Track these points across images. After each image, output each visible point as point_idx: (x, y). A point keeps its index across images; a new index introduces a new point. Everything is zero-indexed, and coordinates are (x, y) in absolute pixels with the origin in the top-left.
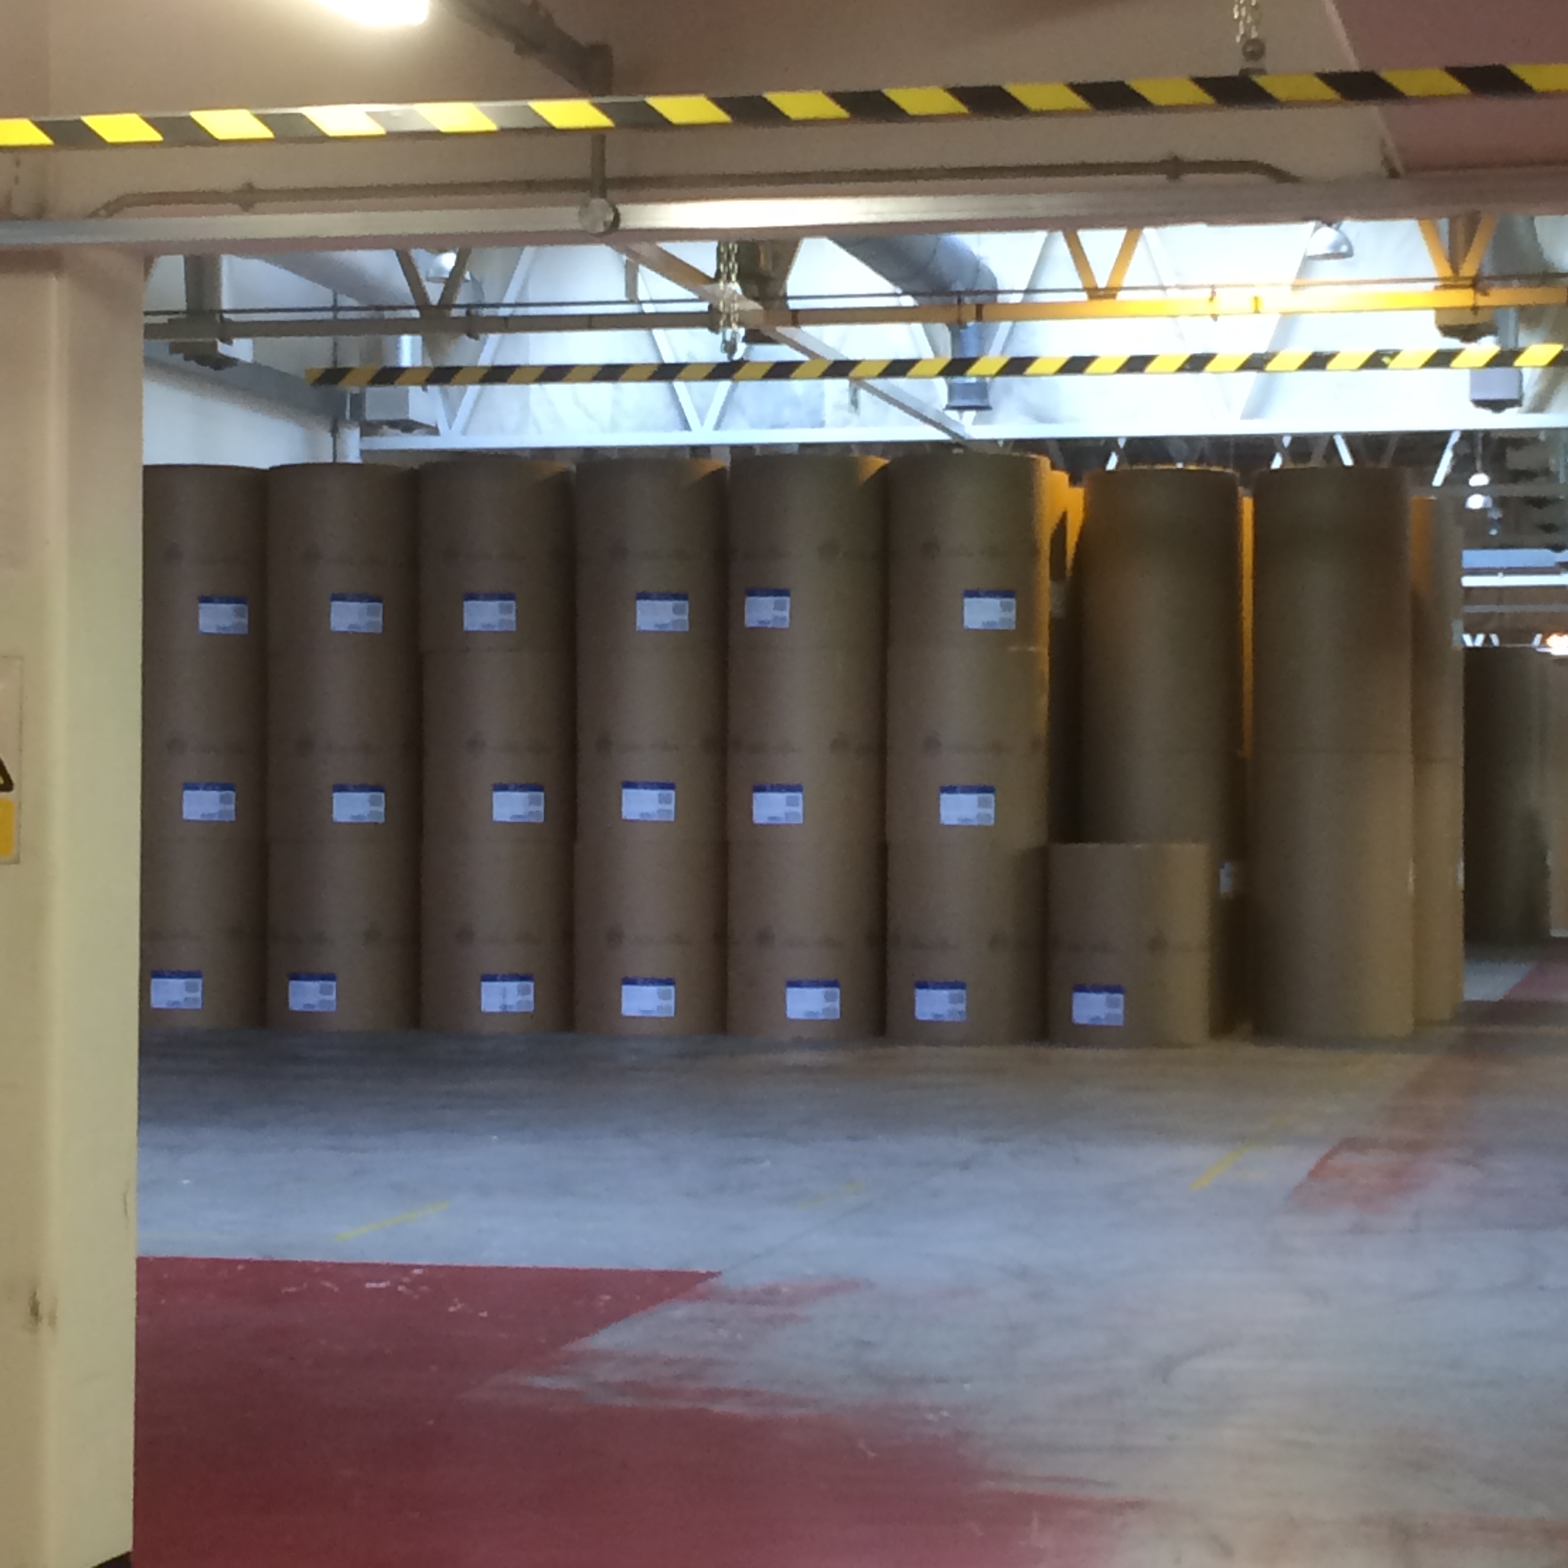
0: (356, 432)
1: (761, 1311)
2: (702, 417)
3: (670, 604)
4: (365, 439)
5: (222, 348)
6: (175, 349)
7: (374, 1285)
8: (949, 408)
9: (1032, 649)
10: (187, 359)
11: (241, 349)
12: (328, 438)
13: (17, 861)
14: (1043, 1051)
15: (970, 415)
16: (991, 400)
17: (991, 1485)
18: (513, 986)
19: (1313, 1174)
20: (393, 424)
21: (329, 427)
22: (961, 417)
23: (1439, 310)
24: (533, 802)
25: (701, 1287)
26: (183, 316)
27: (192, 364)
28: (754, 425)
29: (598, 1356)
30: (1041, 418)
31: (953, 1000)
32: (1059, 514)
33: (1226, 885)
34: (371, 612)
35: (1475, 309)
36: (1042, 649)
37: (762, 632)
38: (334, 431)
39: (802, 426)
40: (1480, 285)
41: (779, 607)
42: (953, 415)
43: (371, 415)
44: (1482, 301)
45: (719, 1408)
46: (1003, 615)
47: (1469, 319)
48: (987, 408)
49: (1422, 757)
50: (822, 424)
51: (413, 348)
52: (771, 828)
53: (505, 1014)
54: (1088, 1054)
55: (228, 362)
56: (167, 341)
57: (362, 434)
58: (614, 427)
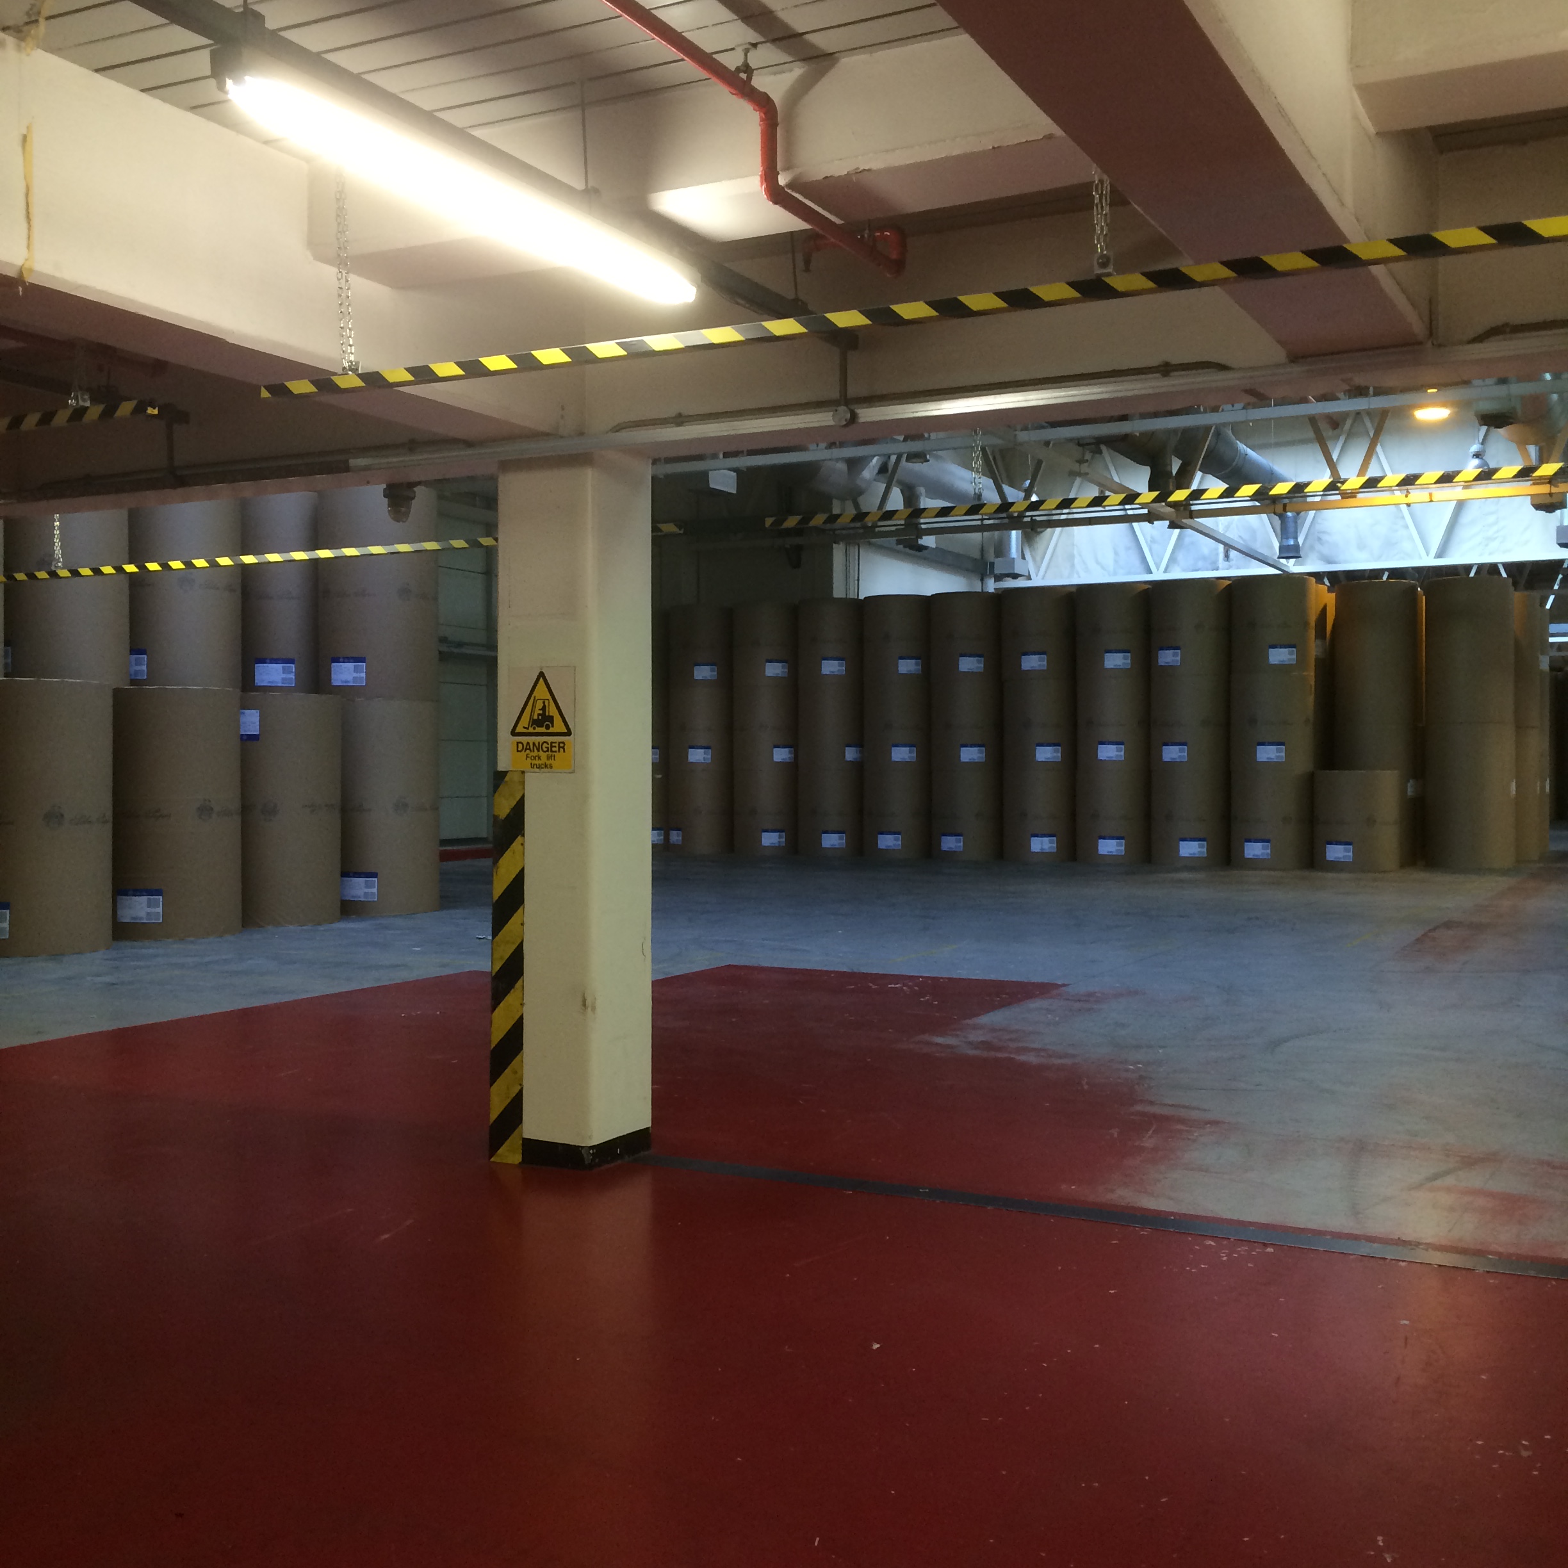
0: (993, 580)
1: (1078, 1005)
2: (1158, 569)
3: (1121, 655)
4: (997, 583)
5: (920, 542)
6: (899, 542)
7: (893, 986)
8: (1279, 558)
9: (1305, 673)
10: (905, 547)
11: (929, 541)
12: (980, 583)
13: (573, 772)
14: (1306, 873)
15: (1292, 561)
16: (1302, 553)
17: (1138, 1108)
18: (1046, 839)
19: (1418, 941)
20: (1008, 575)
21: (980, 578)
22: (1288, 563)
23: (1532, 496)
24: (1055, 751)
25: (1055, 992)
26: (903, 527)
27: (907, 550)
28: (1184, 570)
29: (975, 1027)
30: (1330, 562)
31: (1264, 848)
32: (1321, 607)
33: (1410, 791)
34: (979, 662)
35: (1551, 494)
36: (1311, 674)
37: (1168, 668)
38: (982, 580)
39: (1207, 570)
40: (1553, 482)
41: (1175, 655)
42: (1283, 561)
43: (997, 572)
44: (1554, 490)
45: (1022, 1058)
46: (1289, 657)
47: (1548, 500)
48: (1300, 557)
49: (1520, 726)
50: (1217, 569)
51: (1017, 538)
52: (1173, 763)
53: (1042, 853)
54: (1330, 875)
55: (922, 548)
56: (895, 539)
57: (995, 581)
58: (1115, 574)
